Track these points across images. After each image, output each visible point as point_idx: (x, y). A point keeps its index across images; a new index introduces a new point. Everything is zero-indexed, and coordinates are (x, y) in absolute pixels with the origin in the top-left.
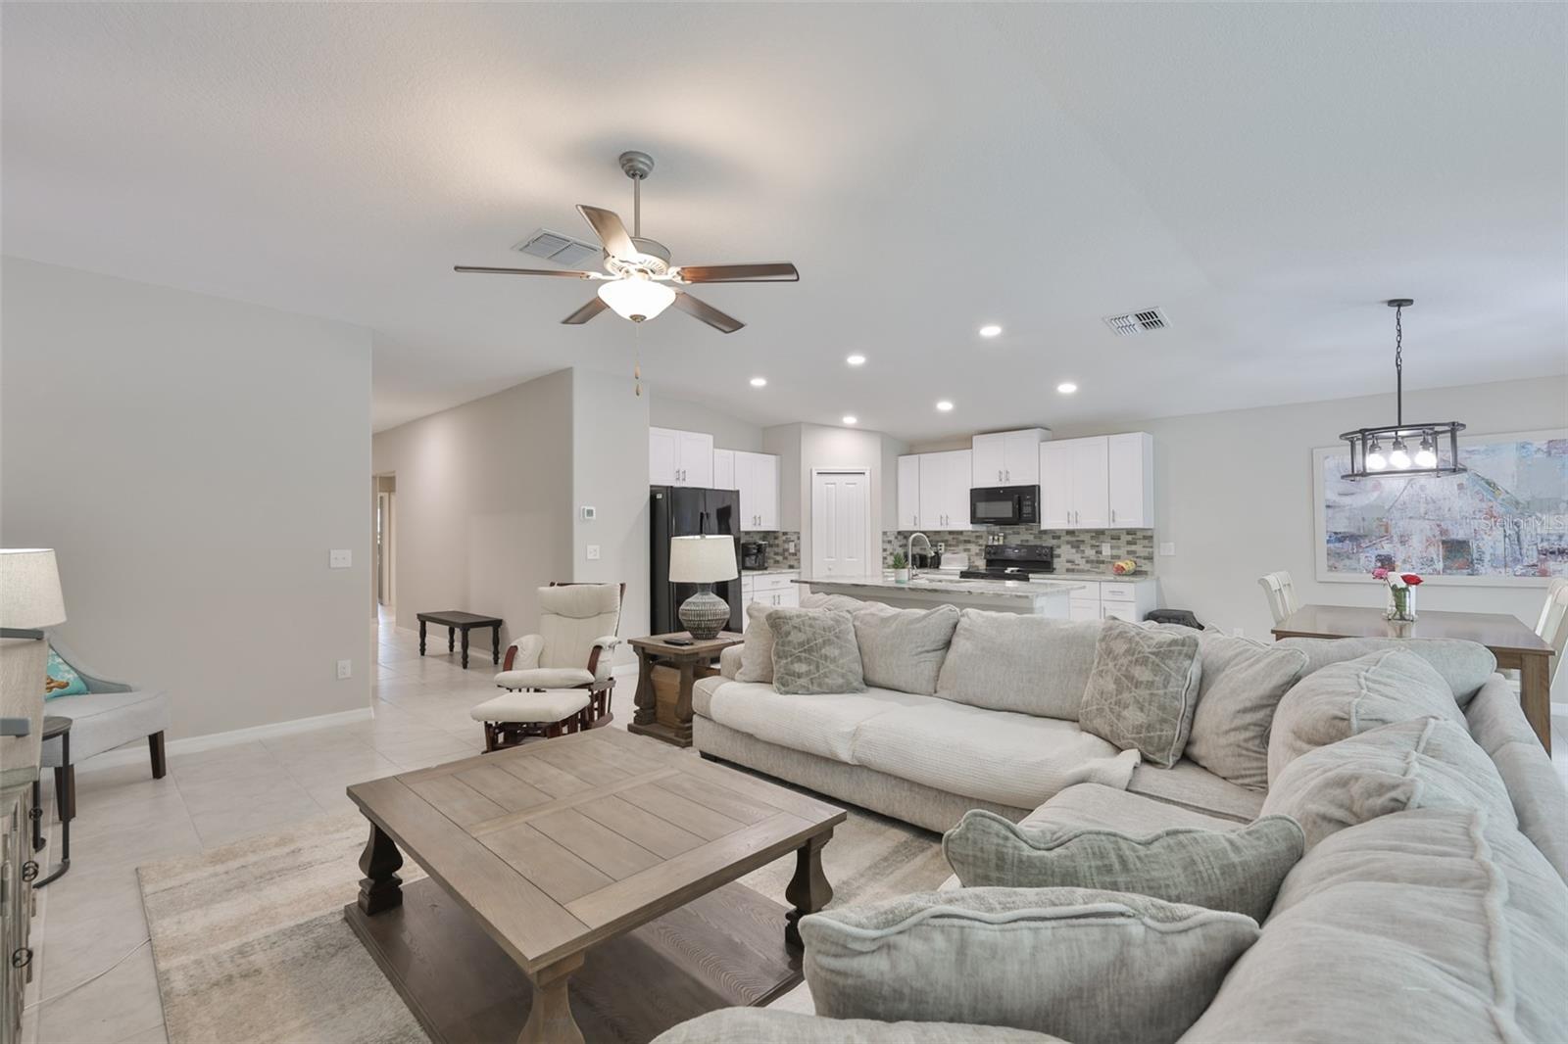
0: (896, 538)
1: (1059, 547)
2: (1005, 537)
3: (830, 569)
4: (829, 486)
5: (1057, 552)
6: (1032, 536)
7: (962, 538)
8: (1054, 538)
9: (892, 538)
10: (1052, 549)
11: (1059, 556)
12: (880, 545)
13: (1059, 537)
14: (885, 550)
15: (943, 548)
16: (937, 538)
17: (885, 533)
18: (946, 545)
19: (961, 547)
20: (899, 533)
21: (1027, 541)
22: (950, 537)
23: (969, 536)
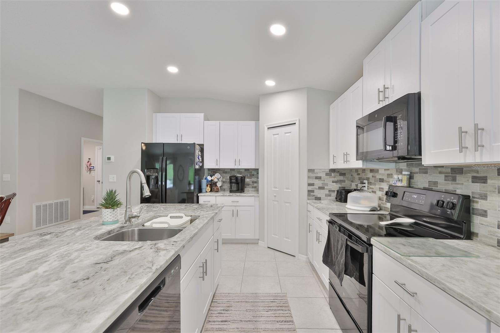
0: (327, 174)
1: (484, 197)
2: (411, 177)
3: (275, 196)
4: (275, 136)
5: (479, 205)
6: (443, 176)
7: (378, 176)
8: (475, 179)
9: (323, 175)
10: (467, 199)
11: (484, 214)
12: (305, 181)
13: (484, 180)
14: (310, 185)
15: (366, 185)
16: (363, 176)
17: (310, 171)
18: (368, 183)
19: (377, 186)
20: (333, 171)
21: (436, 183)
22: (370, 175)
23: (383, 174)
